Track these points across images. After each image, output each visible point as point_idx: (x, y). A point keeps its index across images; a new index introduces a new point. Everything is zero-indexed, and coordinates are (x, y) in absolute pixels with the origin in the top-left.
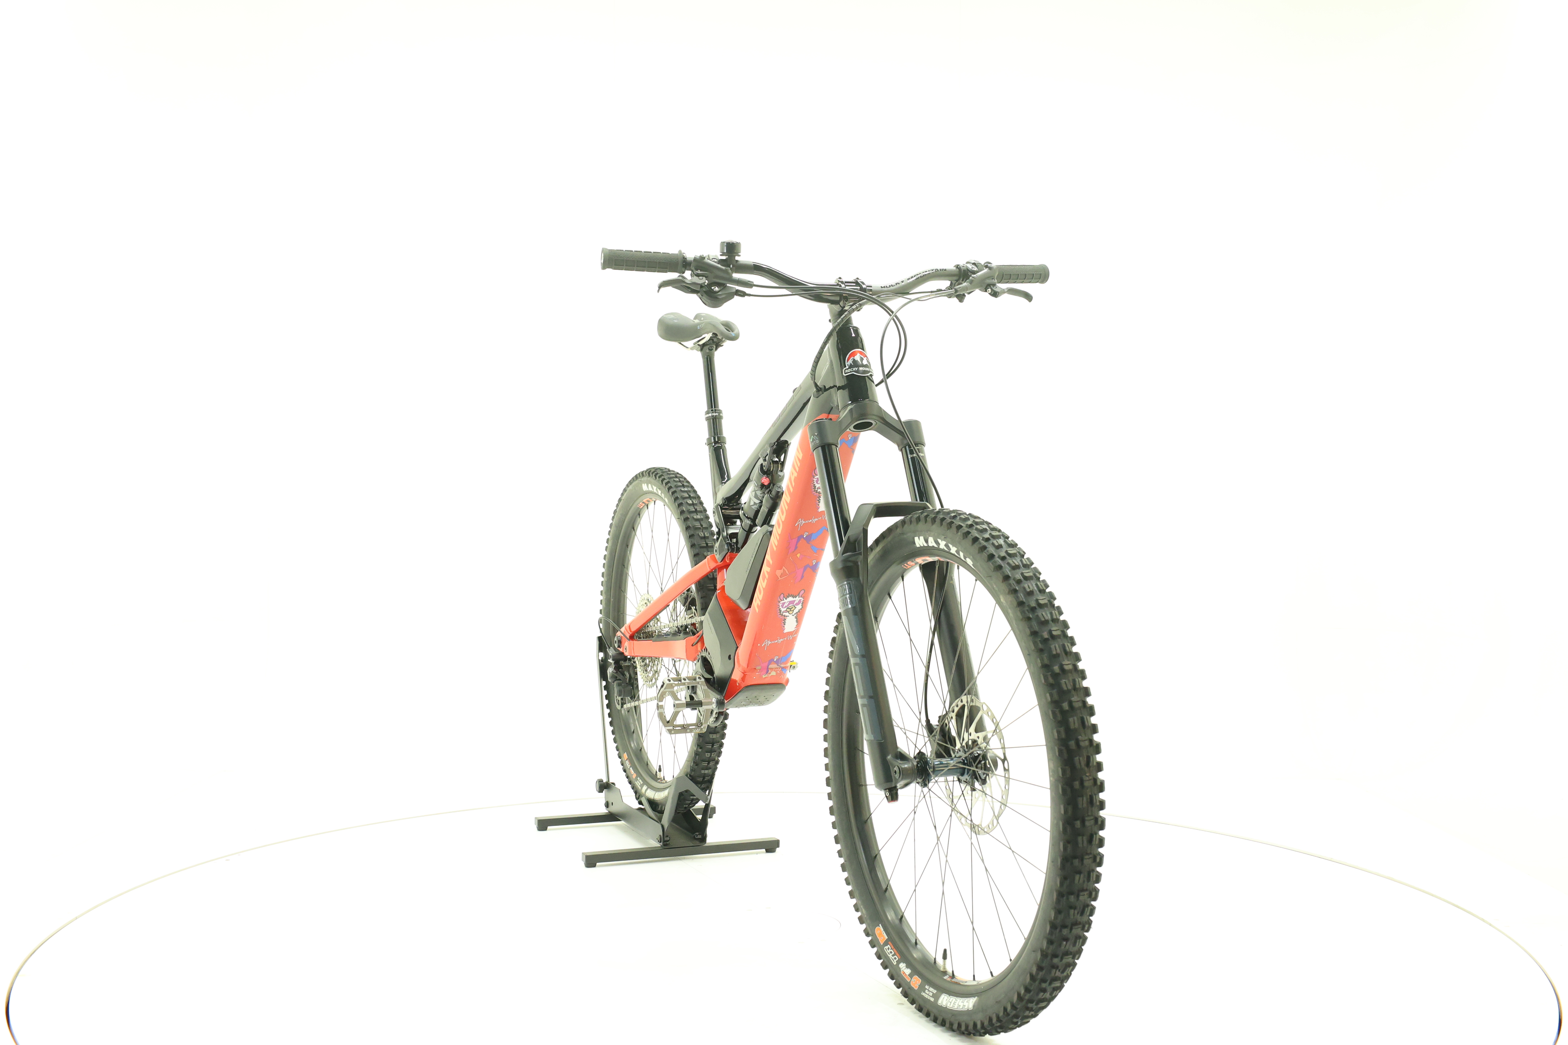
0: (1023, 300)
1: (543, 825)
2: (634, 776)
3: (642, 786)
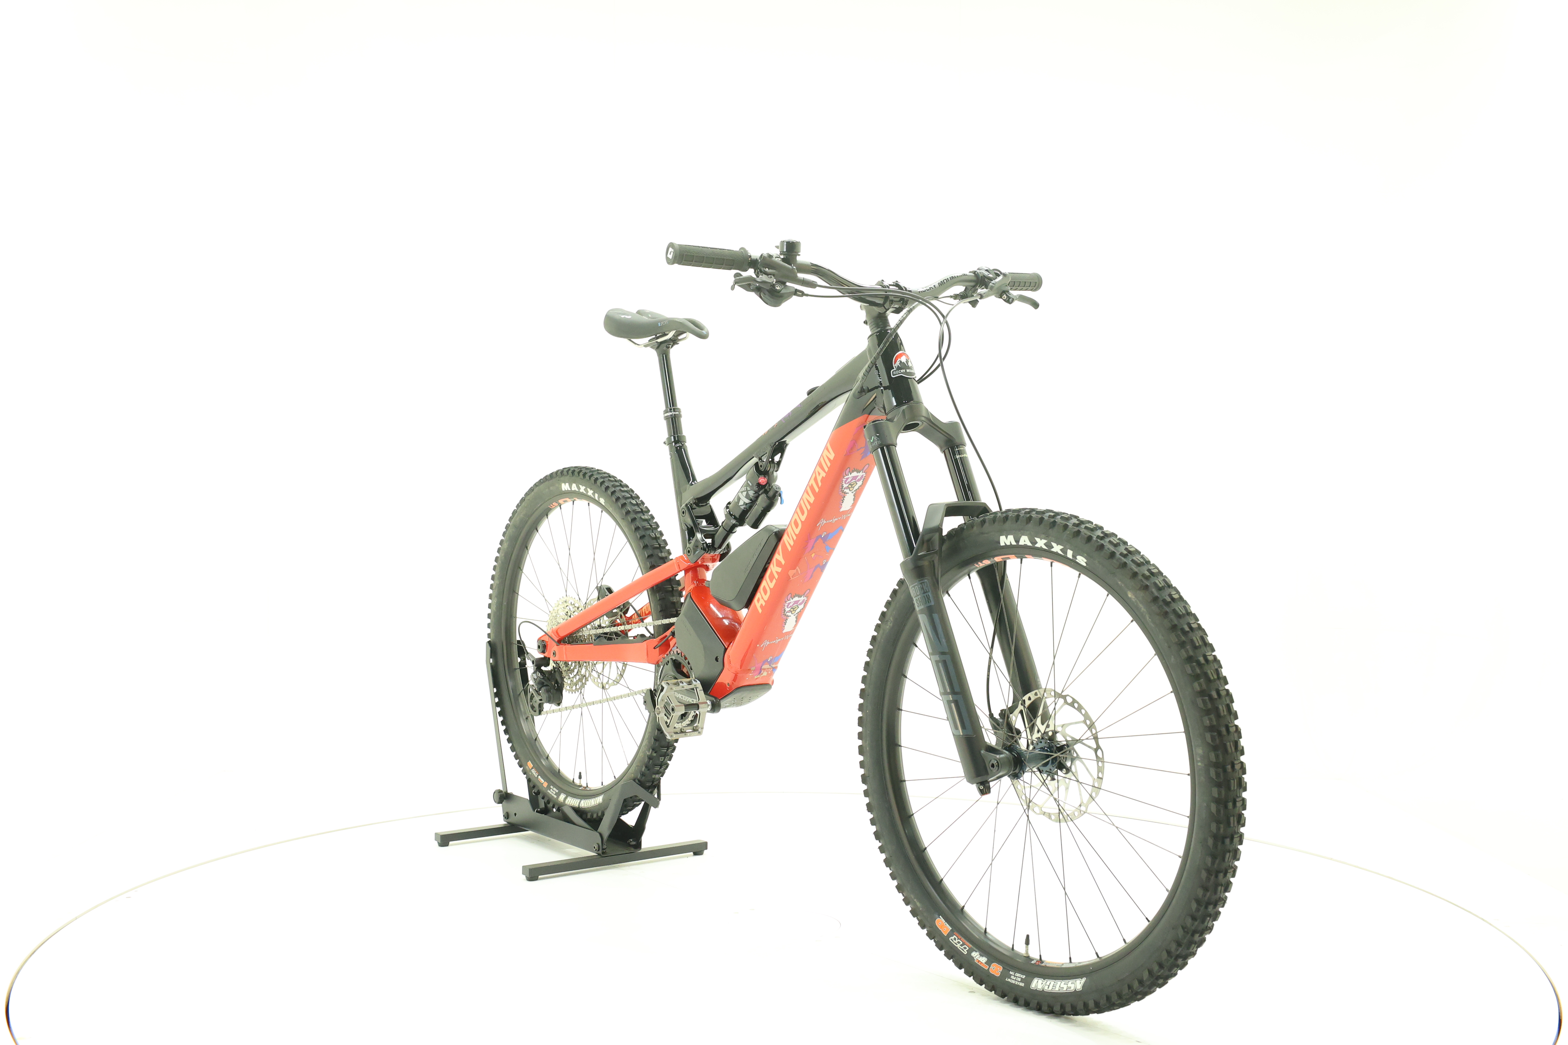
0: (1030, 308)
1: (445, 840)
2: (545, 784)
3: (558, 795)
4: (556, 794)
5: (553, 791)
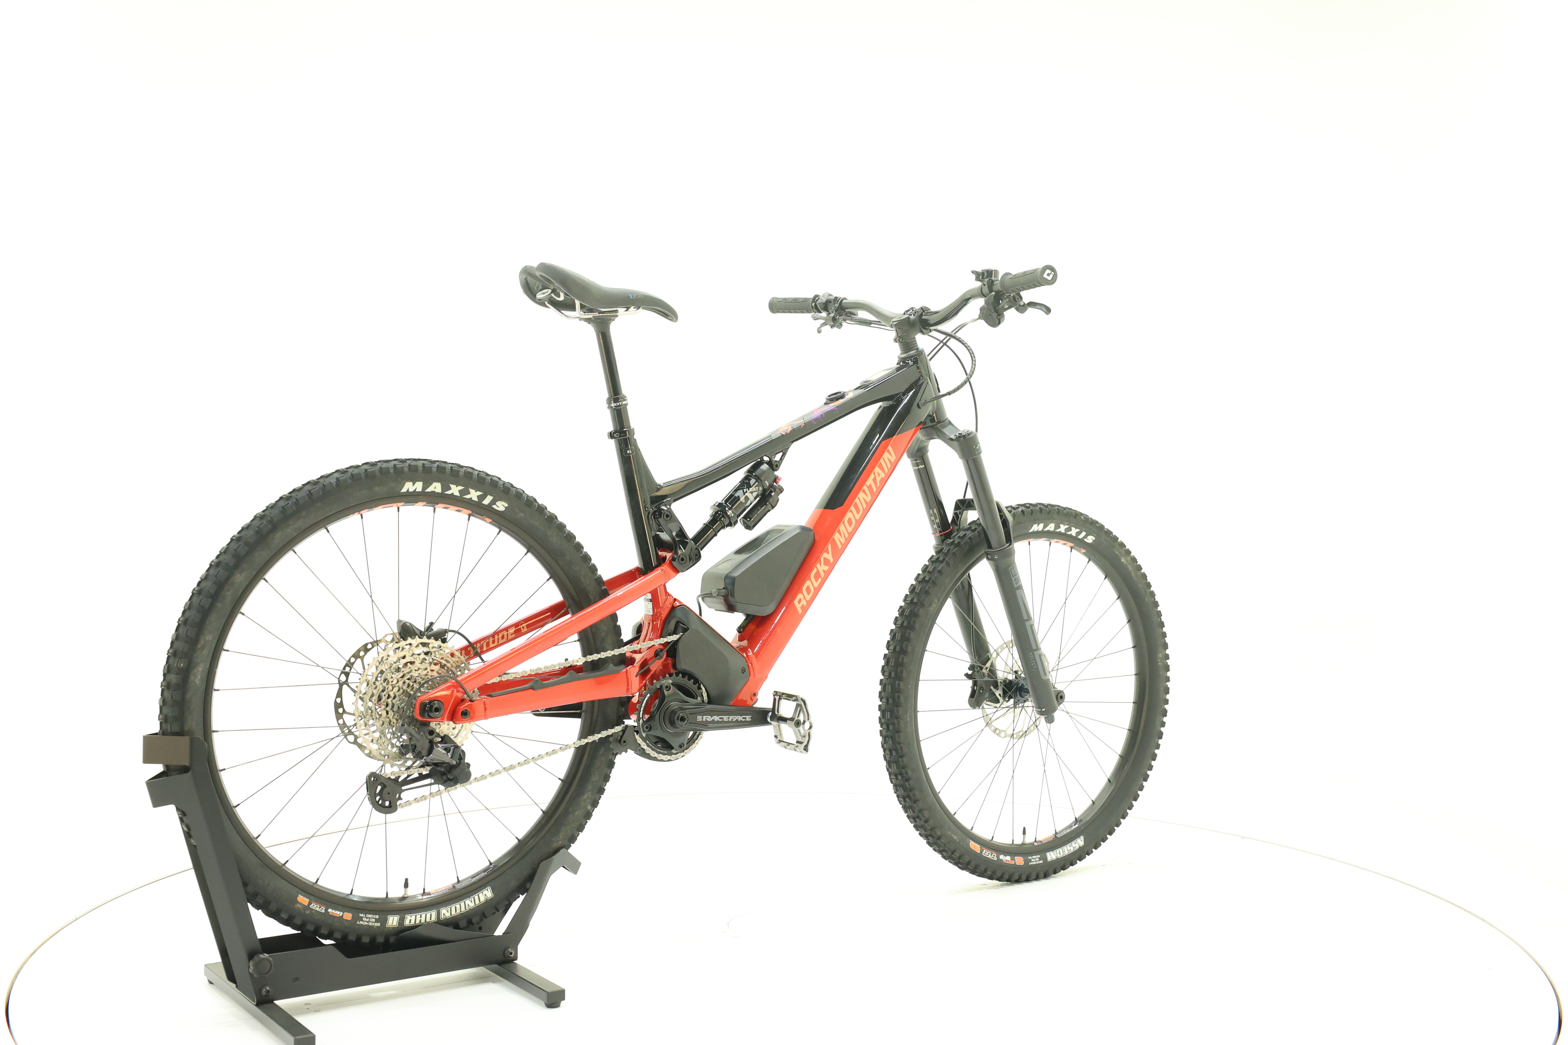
2: (348, 916)
3: (384, 921)
4: (377, 921)
5: (368, 920)
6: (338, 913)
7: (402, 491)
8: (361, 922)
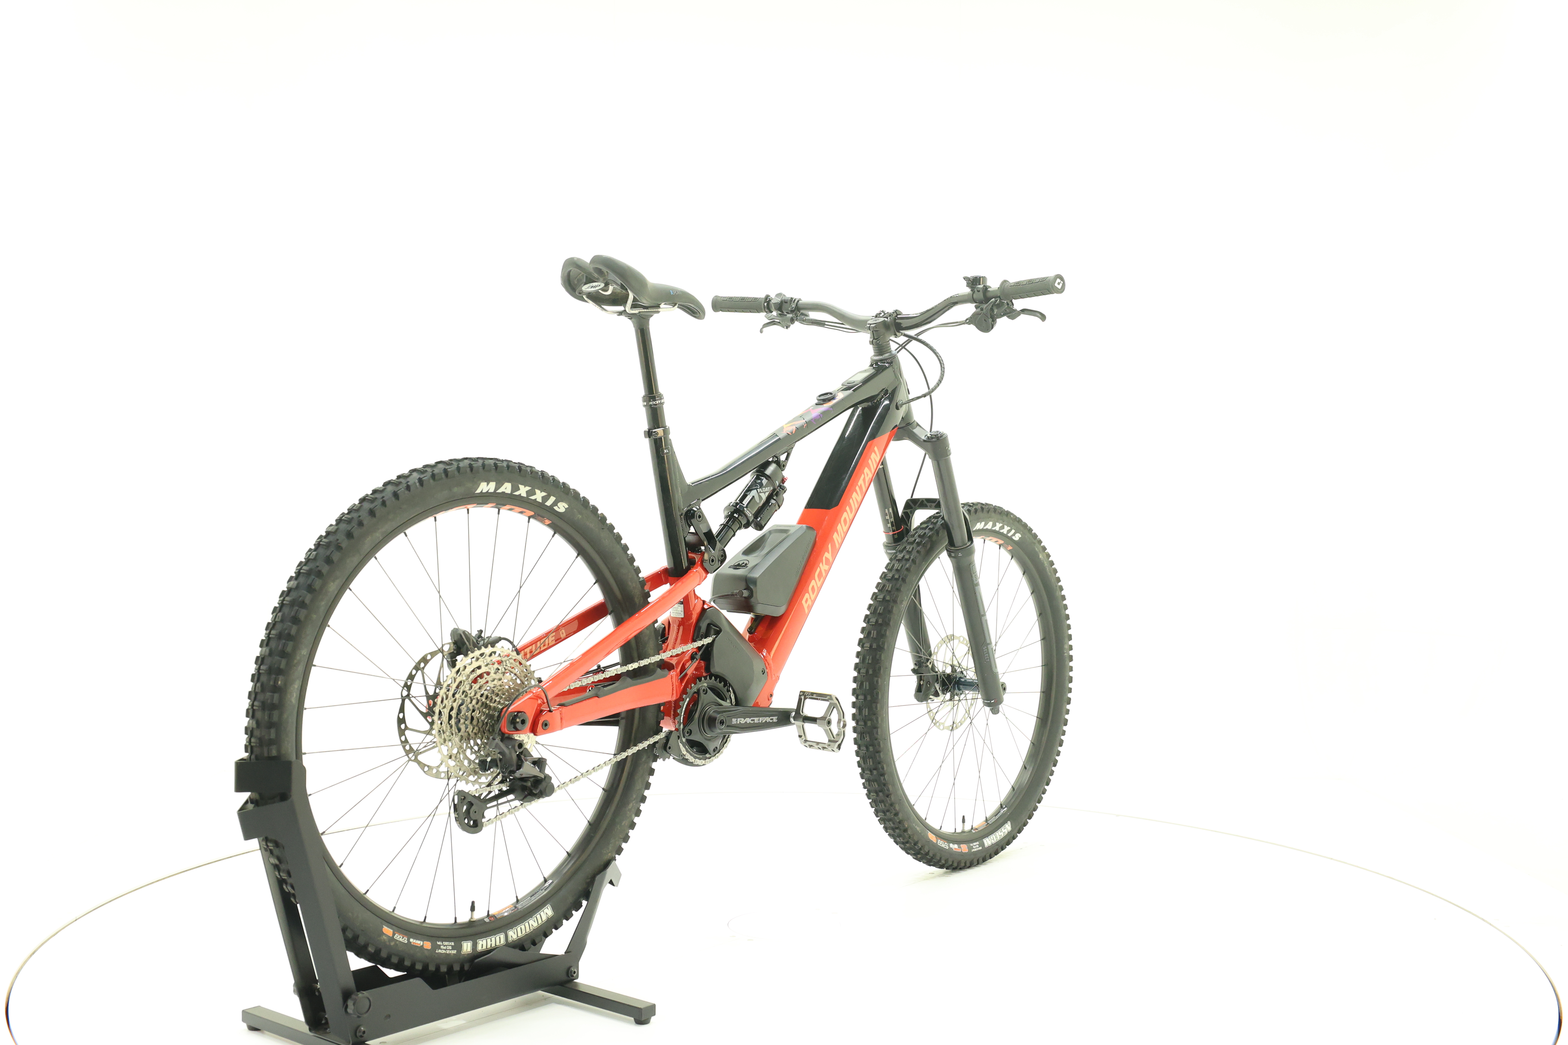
2: (428, 945)
3: (458, 947)
4: (453, 948)
5: (445, 948)
6: (419, 943)
7: (477, 492)
8: (440, 951)
